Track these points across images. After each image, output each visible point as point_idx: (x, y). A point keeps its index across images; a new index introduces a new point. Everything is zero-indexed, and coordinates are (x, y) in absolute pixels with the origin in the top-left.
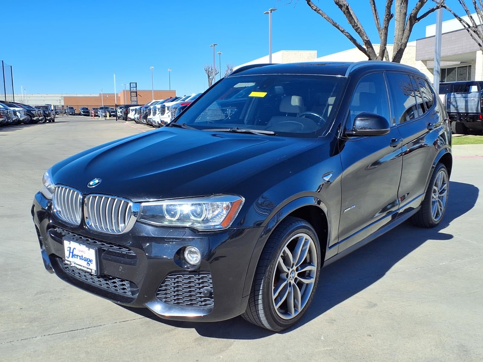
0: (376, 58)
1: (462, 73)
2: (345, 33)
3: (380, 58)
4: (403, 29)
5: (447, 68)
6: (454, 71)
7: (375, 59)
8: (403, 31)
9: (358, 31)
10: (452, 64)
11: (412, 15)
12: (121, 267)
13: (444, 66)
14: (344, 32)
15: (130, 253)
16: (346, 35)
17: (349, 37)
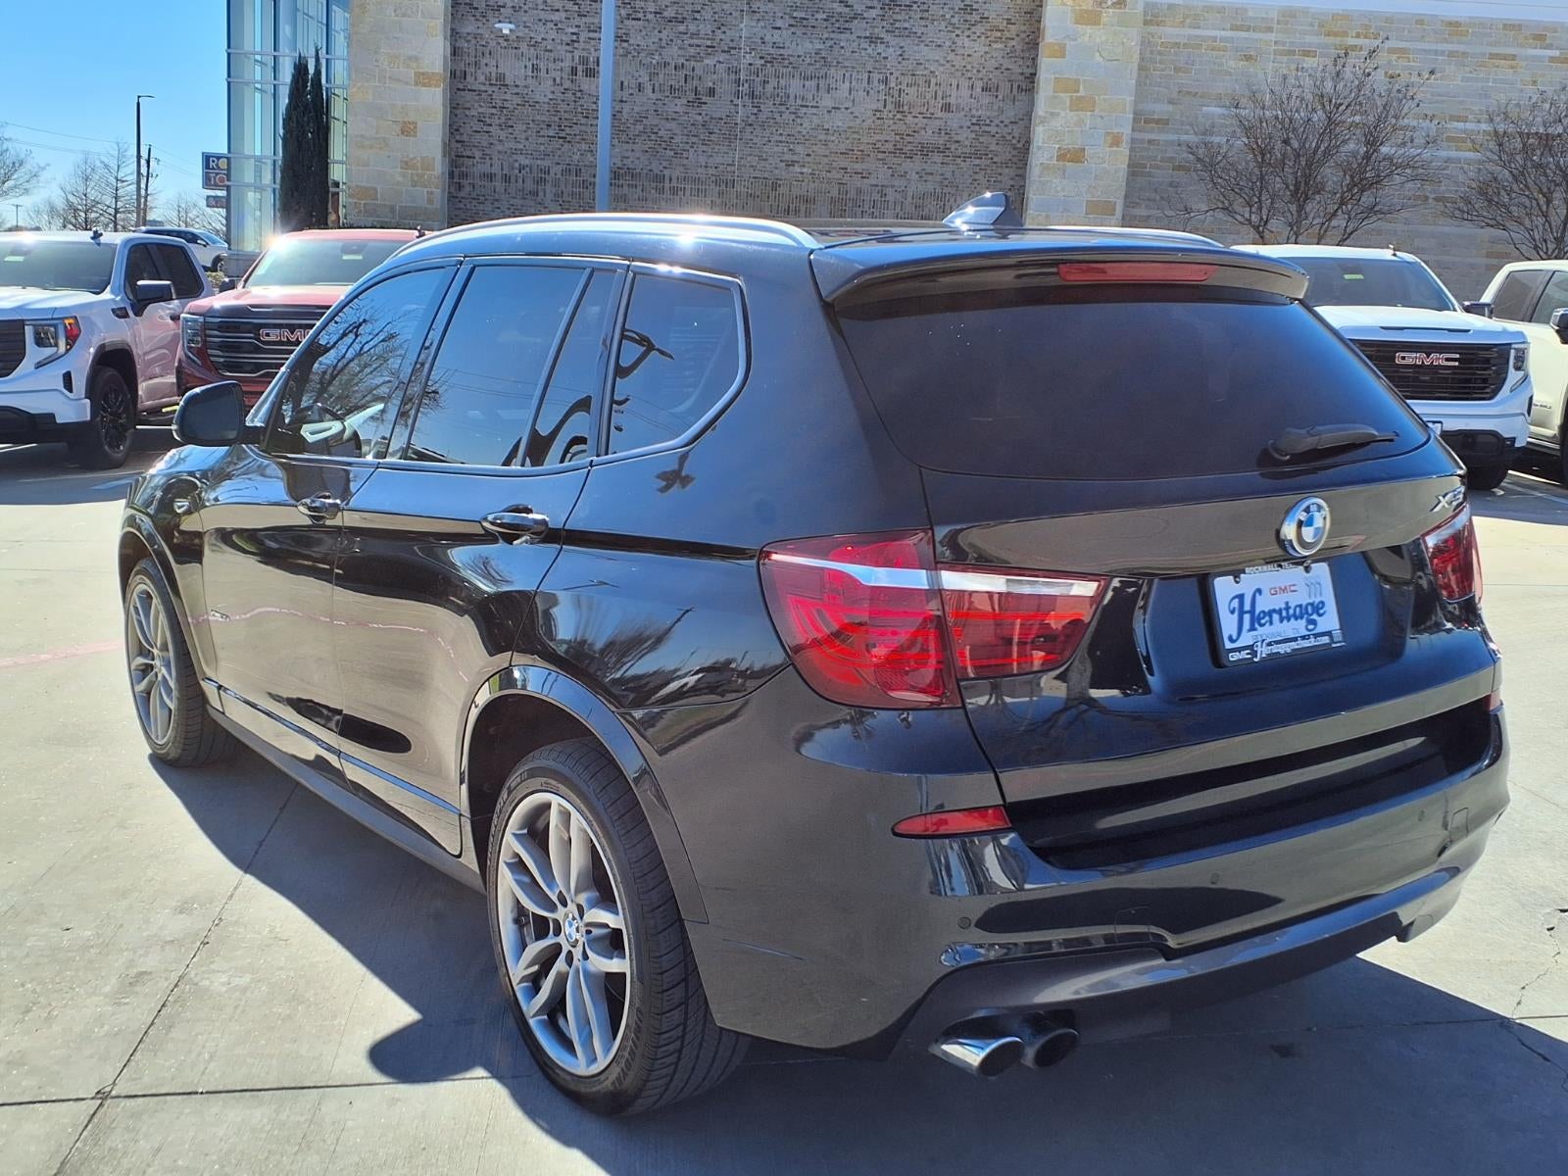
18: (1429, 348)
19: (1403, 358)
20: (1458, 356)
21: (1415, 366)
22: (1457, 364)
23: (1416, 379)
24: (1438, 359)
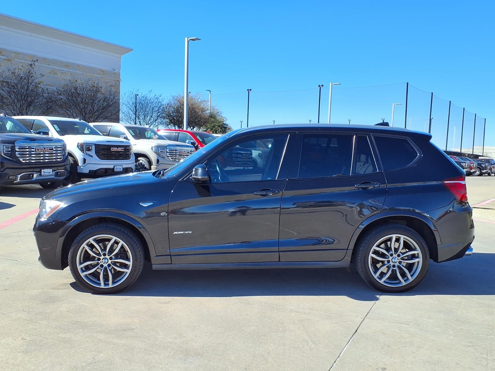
18: (118, 146)
19: (113, 149)
20: (123, 148)
21: (115, 151)
22: (123, 150)
23: (115, 155)
24: (120, 149)
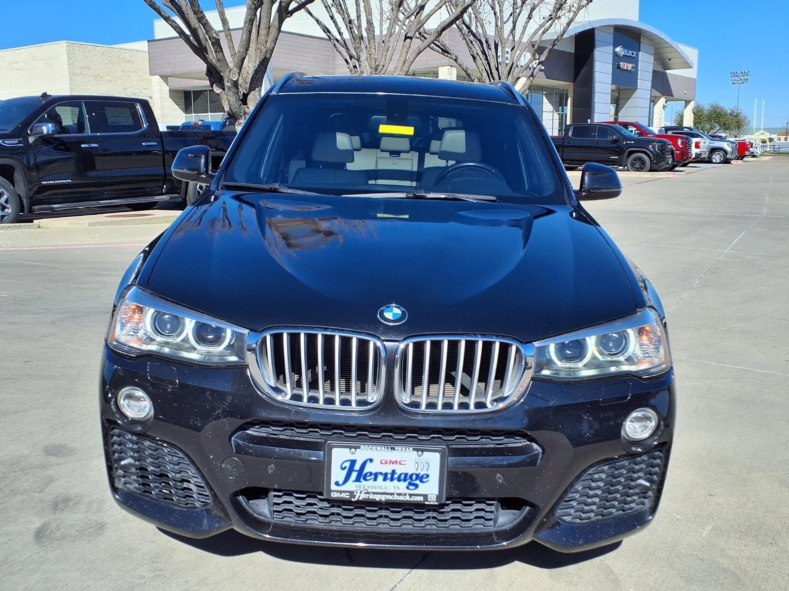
0: (228, 70)
1: (214, 100)
2: (170, 23)
3: (236, 70)
4: (268, 26)
5: (192, 90)
6: (202, 96)
7: (228, 72)
8: (268, 30)
9: (203, 22)
10: (202, 85)
11: (283, 4)
12: (498, 475)
13: (190, 87)
14: (169, 20)
15: (502, 444)
16: (172, 27)
17: (177, 30)
